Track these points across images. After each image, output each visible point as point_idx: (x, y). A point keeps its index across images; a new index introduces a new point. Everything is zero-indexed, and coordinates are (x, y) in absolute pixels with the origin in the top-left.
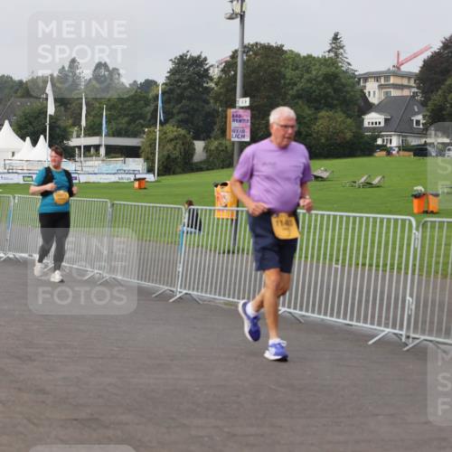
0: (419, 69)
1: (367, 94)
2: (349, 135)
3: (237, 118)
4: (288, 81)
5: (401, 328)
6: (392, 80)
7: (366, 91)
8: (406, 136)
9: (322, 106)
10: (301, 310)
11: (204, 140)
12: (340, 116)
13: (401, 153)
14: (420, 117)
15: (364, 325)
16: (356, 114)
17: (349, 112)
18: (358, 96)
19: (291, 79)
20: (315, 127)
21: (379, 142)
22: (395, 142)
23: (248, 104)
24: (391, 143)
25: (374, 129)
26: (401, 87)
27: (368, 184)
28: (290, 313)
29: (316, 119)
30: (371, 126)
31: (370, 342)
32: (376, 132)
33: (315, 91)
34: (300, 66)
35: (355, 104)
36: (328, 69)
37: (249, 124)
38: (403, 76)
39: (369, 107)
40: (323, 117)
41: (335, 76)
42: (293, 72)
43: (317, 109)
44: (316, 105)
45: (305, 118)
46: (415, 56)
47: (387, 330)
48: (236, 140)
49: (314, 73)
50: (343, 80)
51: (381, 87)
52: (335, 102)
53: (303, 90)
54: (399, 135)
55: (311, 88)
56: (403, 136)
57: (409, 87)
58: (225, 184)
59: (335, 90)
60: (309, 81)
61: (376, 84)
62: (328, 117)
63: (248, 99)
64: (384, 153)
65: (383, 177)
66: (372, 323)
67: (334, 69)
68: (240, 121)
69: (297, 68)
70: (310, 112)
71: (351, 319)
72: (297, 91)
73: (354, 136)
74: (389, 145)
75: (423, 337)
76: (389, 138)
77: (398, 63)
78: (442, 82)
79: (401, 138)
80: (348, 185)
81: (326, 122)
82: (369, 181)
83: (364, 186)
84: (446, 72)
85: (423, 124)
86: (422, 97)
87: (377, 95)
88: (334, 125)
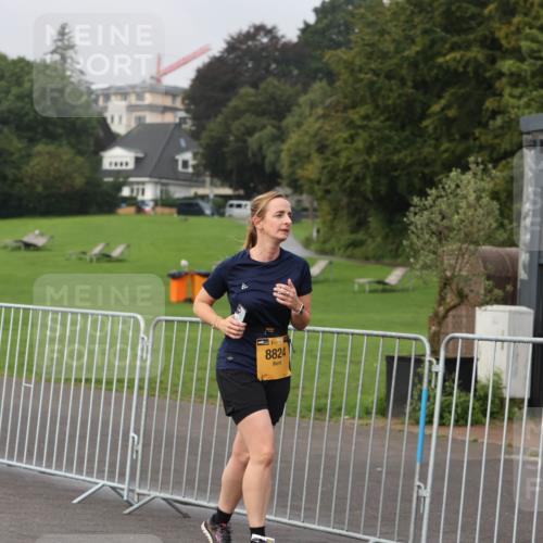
1: (109, 121)
2: (79, 181)
5: (122, 480)
6: (149, 99)
7: (108, 115)
8: (166, 184)
9: (38, 136)
12: (66, 153)
13: (159, 209)
14: (188, 156)
15: (67, 474)
16: (92, 148)
17: (80, 147)
20: (28, 169)
21: (126, 192)
22: (149, 193)
24: (143, 193)
25: (118, 172)
26: (165, 109)
27: (105, 257)
29: (30, 156)
30: (113, 167)
31: (75, 501)
32: (121, 178)
33: (28, 114)
34: (7, 74)
35: (90, 135)
39: (111, 139)
40: (39, 154)
43: (32, 141)
44: (29, 134)
45: (12, 154)
46: (185, 61)
47: (101, 482)
49: (27, 85)
51: (131, 108)
52: (60, 131)
53: (10, 111)
54: (156, 183)
55: (23, 108)
56: (163, 184)
57: (173, 110)
60: (20, 97)
61: (123, 104)
62: (49, 153)
64: (132, 209)
65: (128, 246)
66: (79, 471)
70: (20, 146)
71: (49, 466)
73: (87, 183)
74: (140, 198)
75: (153, 494)
76: (141, 187)
77: (159, 72)
78: (224, 103)
79: (159, 188)
80: (74, 257)
81: (45, 161)
82: (106, 252)
83: (98, 260)
84: (230, 88)
85: (194, 167)
86: (193, 125)
87: (124, 121)
88: (56, 165)
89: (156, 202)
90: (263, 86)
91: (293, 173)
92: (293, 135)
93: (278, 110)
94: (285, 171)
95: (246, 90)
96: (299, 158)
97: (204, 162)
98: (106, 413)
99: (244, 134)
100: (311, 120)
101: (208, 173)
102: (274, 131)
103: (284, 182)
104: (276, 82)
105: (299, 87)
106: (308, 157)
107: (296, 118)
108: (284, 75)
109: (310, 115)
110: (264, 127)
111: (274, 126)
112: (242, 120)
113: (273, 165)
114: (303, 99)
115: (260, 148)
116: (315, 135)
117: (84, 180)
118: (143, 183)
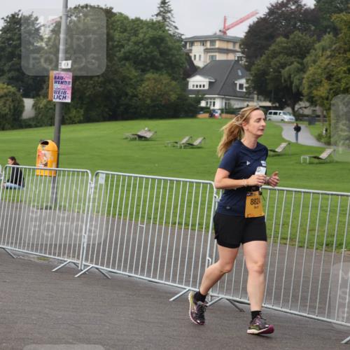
0: (245, 34)
1: (193, 59)
2: (173, 97)
3: (59, 80)
4: (116, 43)
6: (218, 45)
7: (192, 55)
8: (229, 99)
9: (148, 68)
10: (108, 266)
11: (33, 98)
12: (165, 79)
13: (224, 115)
14: (243, 81)
15: (166, 283)
16: (182, 76)
17: (175, 75)
18: (184, 60)
19: (119, 42)
20: (141, 88)
21: (203, 104)
22: (218, 105)
23: (69, 67)
24: (214, 105)
25: (198, 91)
26: (227, 51)
27: (190, 145)
28: (97, 268)
29: (142, 80)
30: (195, 88)
31: (172, 300)
32: (200, 95)
33: (141, 54)
34: (128, 29)
35: (181, 67)
36: (155, 33)
37: (71, 86)
38: (228, 41)
39: (194, 70)
40: (149, 79)
41: (162, 39)
42: (121, 34)
43: (144, 71)
44: (142, 67)
45: (131, 79)
46: (242, 21)
47: (188, 288)
48: (58, 100)
49: (141, 36)
50: (170, 44)
51: (207, 51)
52: (162, 65)
53: (130, 52)
54: (223, 98)
55: (138, 50)
56: (226, 99)
57: (234, 52)
58: (46, 143)
59: (162, 54)
60: (136, 43)
61: (202, 48)
62: (154, 79)
63: (70, 62)
64: (207, 115)
65: (204, 139)
66: (174, 281)
67: (160, 32)
68: (62, 83)
69: (125, 30)
70: (136, 74)
71: (155, 277)
72: (125, 53)
73: (178, 99)
74: (212, 108)
75: (221, 296)
76: (212, 101)
77: (224, 28)
78: (266, 47)
79: (224, 101)
80: (170, 145)
81: (152, 83)
82: (190, 142)
83: (185, 147)
84: (271, 38)
85: (246, 88)
86: (246, 62)
87: (202, 59)
88: (159, 86)
89: (222, 111)
90: (292, 36)
91: (311, 92)
92: (310, 68)
93: (301, 52)
94: (305, 91)
95: (281, 39)
96: (315, 83)
97: (253, 85)
98: (192, 245)
99: (279, 68)
100: (323, 58)
101: (255, 92)
102: (299, 65)
103: (305, 99)
104: (300, 35)
105: (315, 37)
106: (321, 82)
107: (313, 58)
108: (305, 30)
109: (322, 55)
110: (292, 63)
111: (298, 63)
112: (278, 59)
113: (297, 88)
114: (317, 45)
115: (290, 77)
116: (325, 69)
117: (177, 97)
118: (214, 98)
